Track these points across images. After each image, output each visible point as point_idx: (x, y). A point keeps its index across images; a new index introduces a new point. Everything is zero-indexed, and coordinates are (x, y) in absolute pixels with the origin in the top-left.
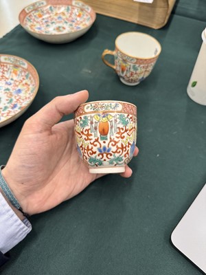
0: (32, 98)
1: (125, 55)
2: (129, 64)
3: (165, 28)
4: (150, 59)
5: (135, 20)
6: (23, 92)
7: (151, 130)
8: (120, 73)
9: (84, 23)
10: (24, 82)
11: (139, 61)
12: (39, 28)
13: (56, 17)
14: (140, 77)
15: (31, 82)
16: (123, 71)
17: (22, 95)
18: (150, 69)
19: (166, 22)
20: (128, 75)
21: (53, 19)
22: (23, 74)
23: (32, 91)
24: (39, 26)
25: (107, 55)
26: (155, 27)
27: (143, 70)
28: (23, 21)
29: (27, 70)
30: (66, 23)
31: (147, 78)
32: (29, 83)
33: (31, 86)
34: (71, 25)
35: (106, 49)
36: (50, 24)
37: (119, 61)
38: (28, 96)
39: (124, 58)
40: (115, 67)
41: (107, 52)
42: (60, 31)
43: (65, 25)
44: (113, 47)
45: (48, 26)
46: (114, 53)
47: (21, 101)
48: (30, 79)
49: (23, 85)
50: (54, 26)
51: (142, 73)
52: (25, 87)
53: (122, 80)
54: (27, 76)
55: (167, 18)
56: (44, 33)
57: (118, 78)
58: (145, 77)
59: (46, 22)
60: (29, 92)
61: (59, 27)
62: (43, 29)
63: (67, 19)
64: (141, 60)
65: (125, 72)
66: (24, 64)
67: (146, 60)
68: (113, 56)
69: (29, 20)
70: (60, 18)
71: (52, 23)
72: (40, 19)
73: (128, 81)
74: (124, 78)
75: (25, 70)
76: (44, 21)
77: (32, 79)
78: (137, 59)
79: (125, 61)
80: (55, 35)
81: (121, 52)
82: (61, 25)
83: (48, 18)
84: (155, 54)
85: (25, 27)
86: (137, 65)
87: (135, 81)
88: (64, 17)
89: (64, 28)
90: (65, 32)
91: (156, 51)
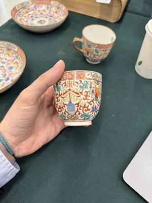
0: (20, 73)
1: (89, 42)
2: (93, 48)
3: (119, 21)
4: (108, 45)
5: (97, 16)
6: (14, 69)
7: (108, 97)
8: (86, 55)
9: (59, 18)
10: (15, 61)
11: (100, 46)
12: (27, 22)
13: (39, 13)
14: (101, 58)
15: (20, 61)
16: (88, 54)
17: (13, 70)
18: (108, 52)
19: (120, 18)
20: (92, 56)
21: (36, 14)
22: (14, 55)
23: (21, 68)
24: (26, 20)
25: (76, 41)
26: (112, 21)
27: (103, 53)
28: (14, 16)
29: (17, 52)
30: (46, 17)
31: (106, 58)
32: (18, 62)
33: (20, 65)
34: (50, 19)
35: (75, 37)
36: (34, 18)
37: (85, 46)
38: (17, 71)
39: (89, 44)
40: (82, 51)
41: (76, 39)
42: (42, 23)
43: (45, 19)
44: (81, 36)
45: (33, 19)
46: (82, 40)
47: (13, 75)
48: (19, 59)
49: (14, 63)
50: (38, 20)
51: (102, 55)
52: (16, 65)
53: (87, 60)
54: (17, 57)
55: (121, 14)
56: (30, 25)
57: (84, 58)
58: (104, 58)
59: (32, 17)
60: (19, 69)
61: (41, 21)
62: (29, 22)
63: (47, 15)
64: (101, 45)
65: (89, 54)
66: (15, 48)
67: (104, 45)
68: (81, 42)
69: (19, 15)
70: (42, 14)
71: (36, 18)
72: (27, 15)
73: (92, 61)
74: (88, 59)
75: (15, 52)
76: (30, 16)
77: (21, 59)
78: (98, 45)
79: (89, 46)
80: (38, 27)
81: (86, 40)
82: (42, 19)
83: (33, 14)
84: (112, 40)
85: (16, 20)
86: (98, 49)
87: (97, 61)
88: (45, 13)
89: (45, 22)
90: (45, 24)
91: (112, 39)
